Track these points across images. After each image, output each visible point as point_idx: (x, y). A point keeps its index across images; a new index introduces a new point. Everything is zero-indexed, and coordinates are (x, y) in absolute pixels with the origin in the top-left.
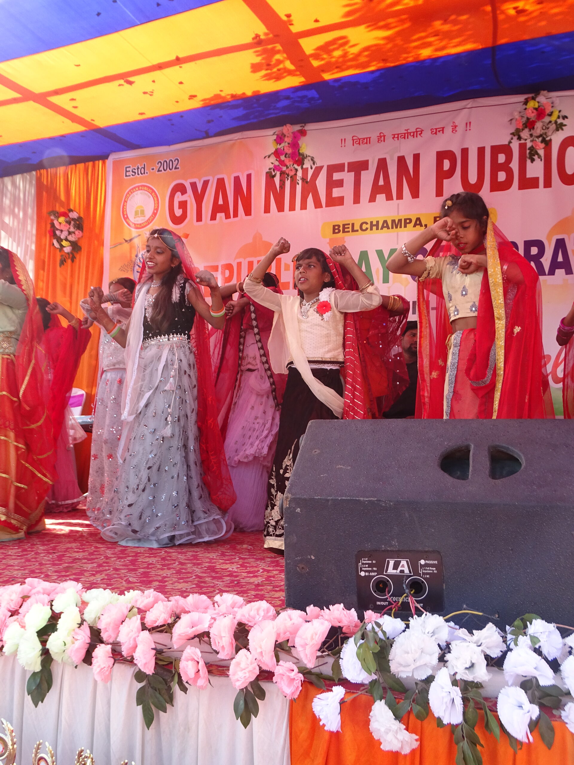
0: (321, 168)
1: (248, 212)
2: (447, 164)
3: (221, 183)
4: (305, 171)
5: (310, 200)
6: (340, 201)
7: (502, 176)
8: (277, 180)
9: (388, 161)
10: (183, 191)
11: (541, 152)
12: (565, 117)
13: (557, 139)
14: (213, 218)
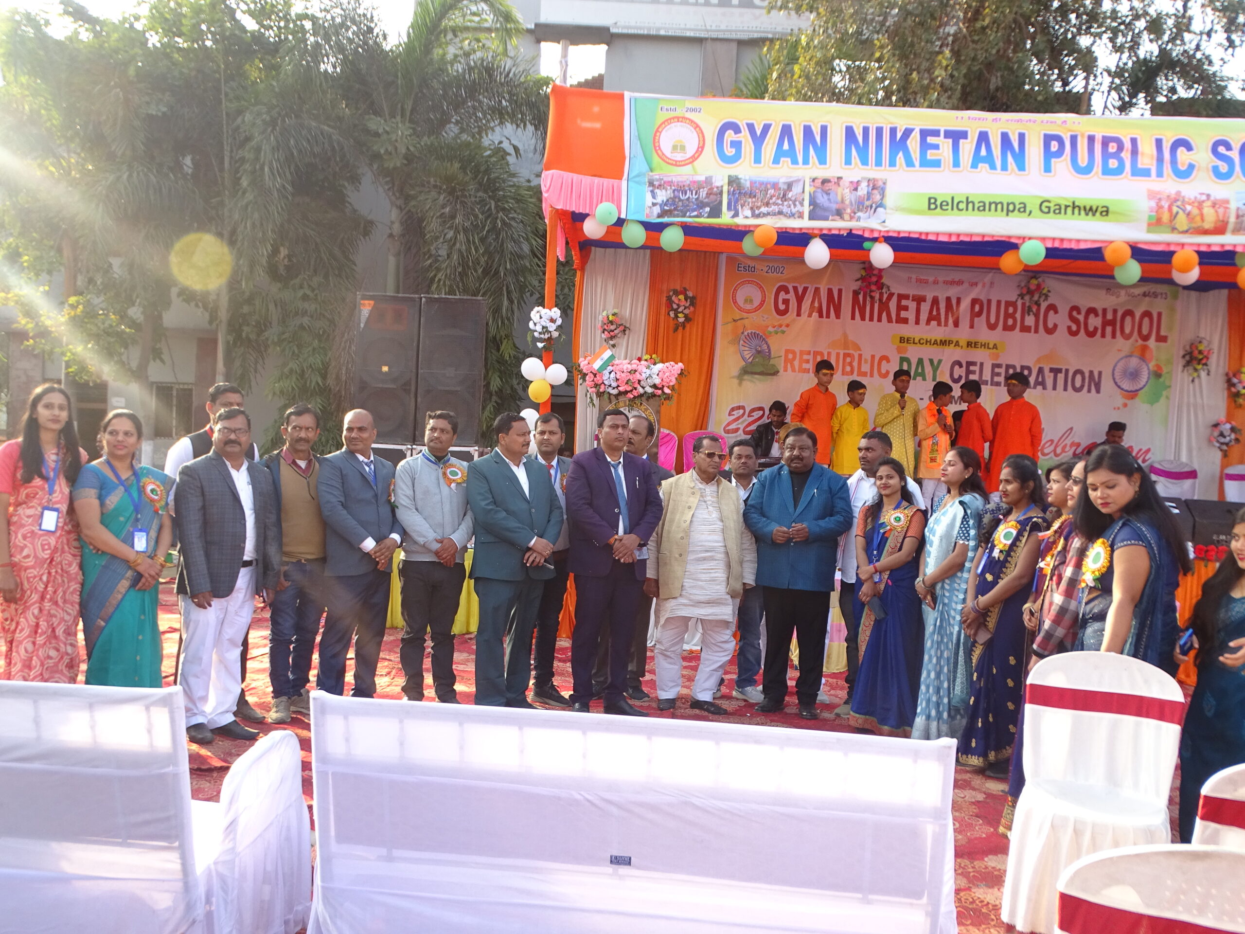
0: (893, 294)
1: (838, 316)
2: (977, 308)
3: (817, 290)
4: (881, 294)
5: (884, 315)
6: (905, 321)
7: (1010, 322)
8: (861, 297)
9: (940, 298)
10: (787, 292)
11: (1034, 310)
12: (1049, 291)
13: (1044, 305)
14: (810, 316)
